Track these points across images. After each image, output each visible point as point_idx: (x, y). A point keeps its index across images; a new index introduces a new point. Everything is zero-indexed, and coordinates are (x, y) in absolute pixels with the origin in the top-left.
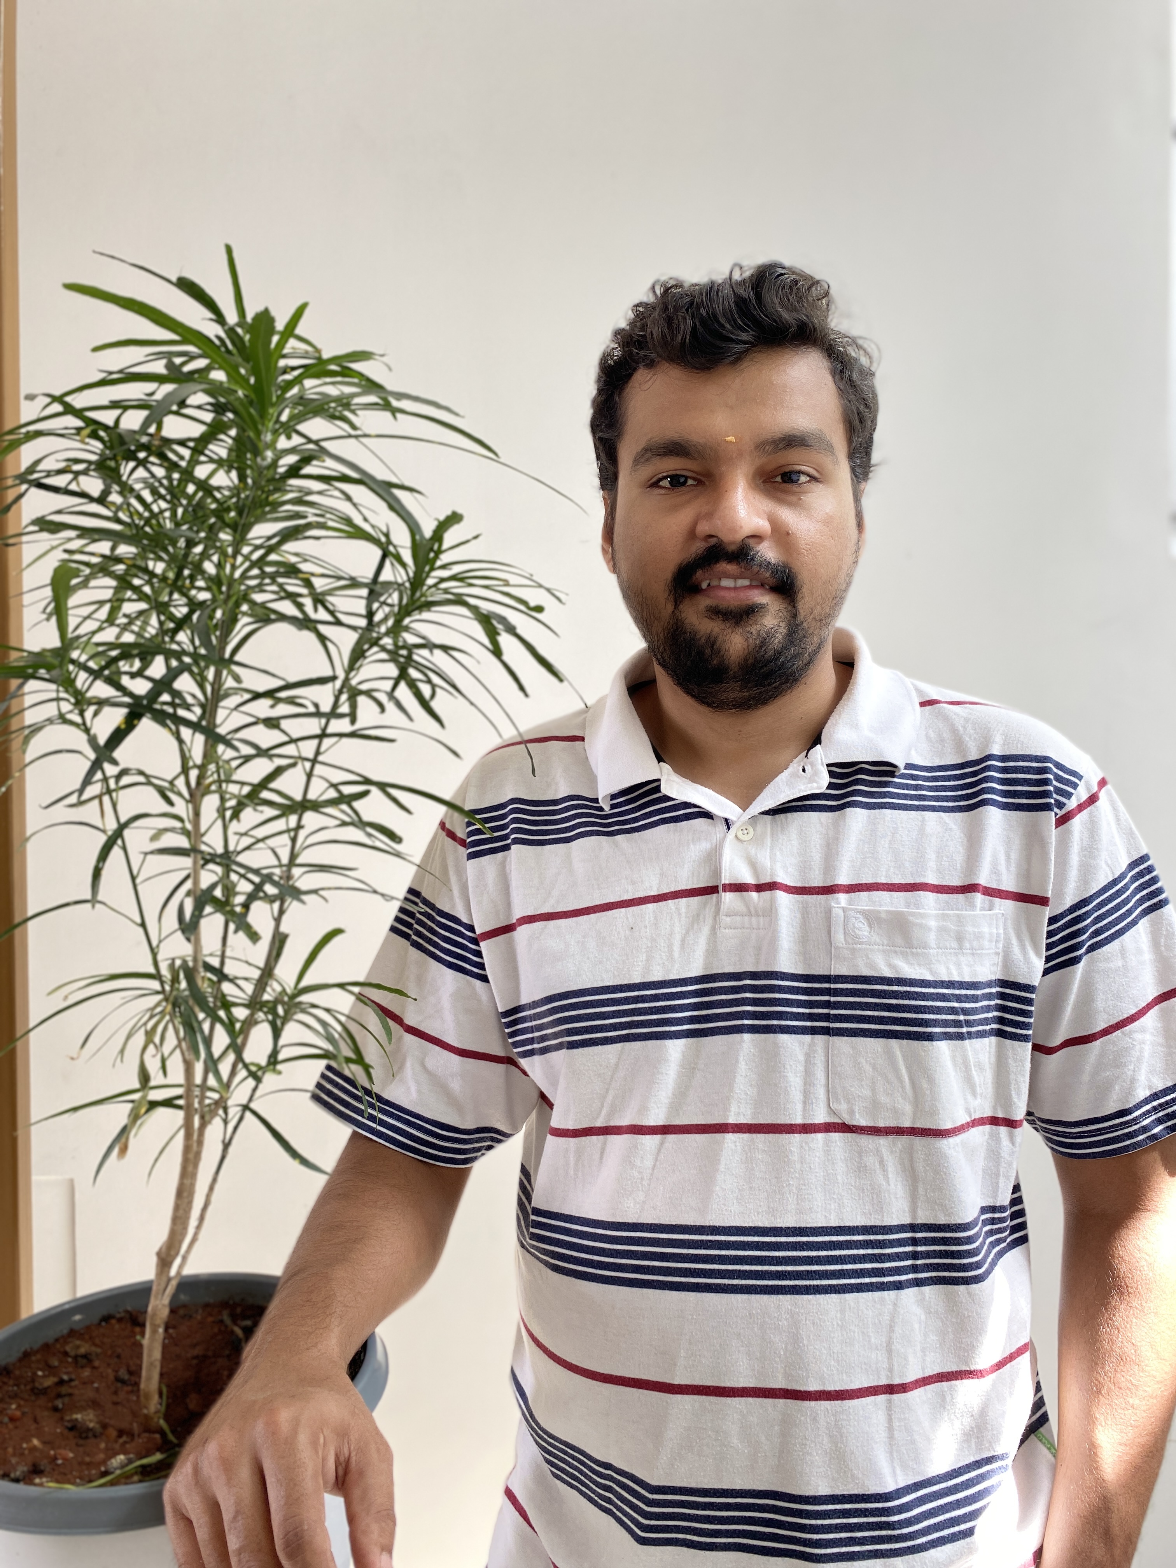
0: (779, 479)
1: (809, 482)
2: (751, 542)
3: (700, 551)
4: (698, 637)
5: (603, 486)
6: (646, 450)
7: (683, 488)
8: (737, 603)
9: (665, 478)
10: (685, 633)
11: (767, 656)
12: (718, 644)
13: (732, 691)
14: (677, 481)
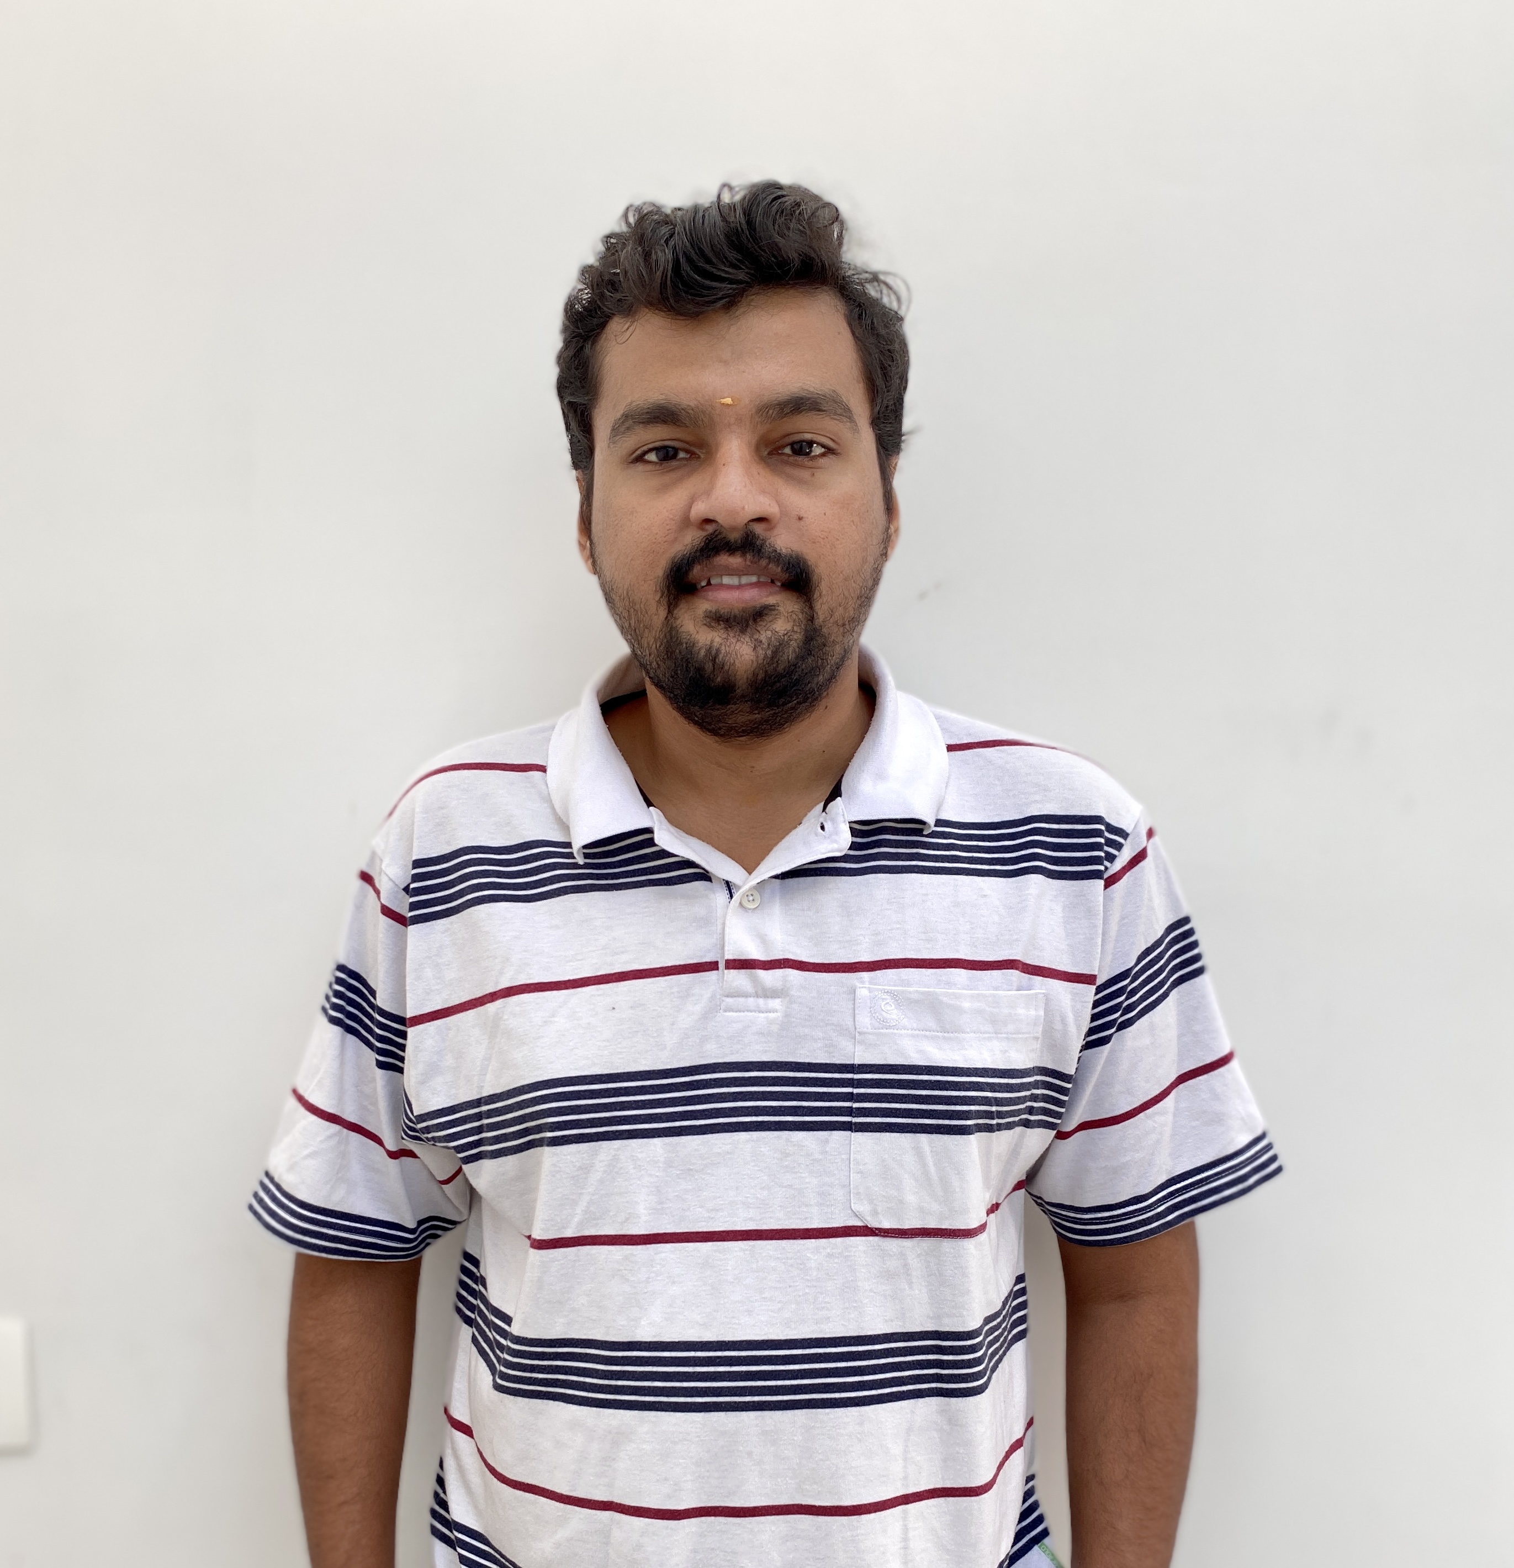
0: (788, 450)
1: (823, 455)
2: (758, 529)
3: (696, 542)
4: (696, 649)
5: (576, 465)
6: (626, 416)
7: (674, 463)
8: (741, 606)
9: (650, 450)
10: (681, 644)
11: (780, 668)
12: (721, 656)
13: (741, 715)
14: (667, 454)
